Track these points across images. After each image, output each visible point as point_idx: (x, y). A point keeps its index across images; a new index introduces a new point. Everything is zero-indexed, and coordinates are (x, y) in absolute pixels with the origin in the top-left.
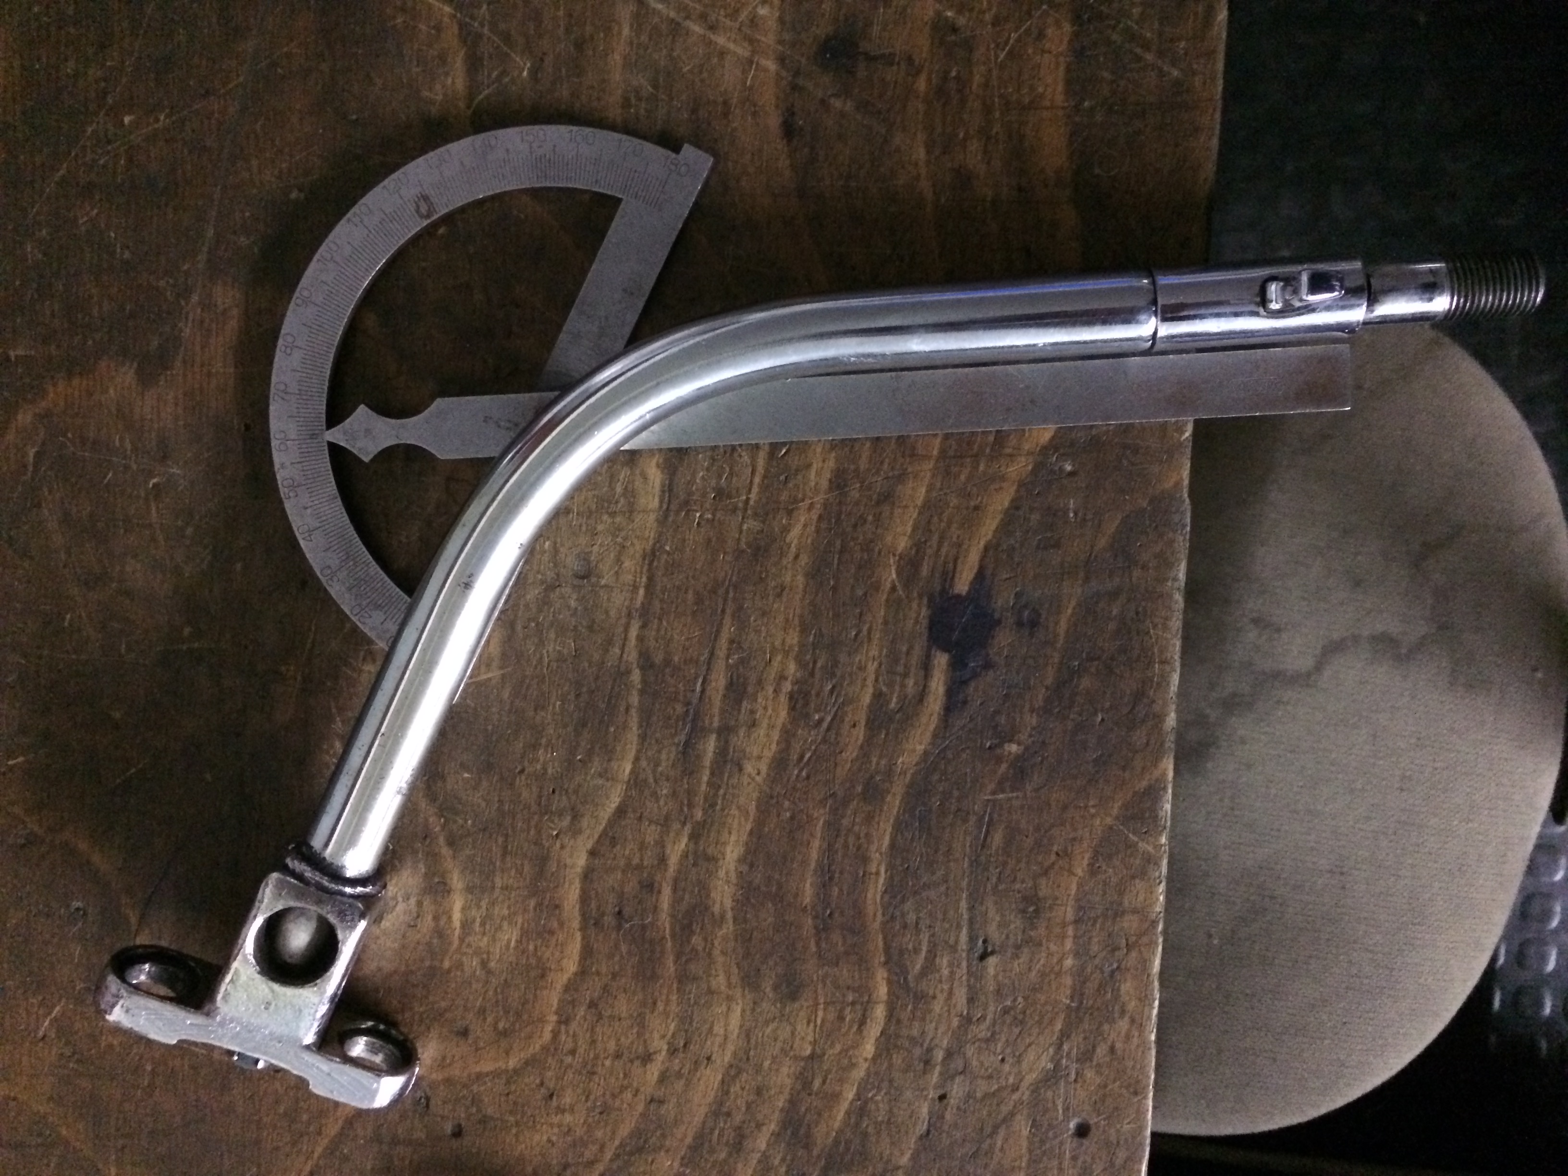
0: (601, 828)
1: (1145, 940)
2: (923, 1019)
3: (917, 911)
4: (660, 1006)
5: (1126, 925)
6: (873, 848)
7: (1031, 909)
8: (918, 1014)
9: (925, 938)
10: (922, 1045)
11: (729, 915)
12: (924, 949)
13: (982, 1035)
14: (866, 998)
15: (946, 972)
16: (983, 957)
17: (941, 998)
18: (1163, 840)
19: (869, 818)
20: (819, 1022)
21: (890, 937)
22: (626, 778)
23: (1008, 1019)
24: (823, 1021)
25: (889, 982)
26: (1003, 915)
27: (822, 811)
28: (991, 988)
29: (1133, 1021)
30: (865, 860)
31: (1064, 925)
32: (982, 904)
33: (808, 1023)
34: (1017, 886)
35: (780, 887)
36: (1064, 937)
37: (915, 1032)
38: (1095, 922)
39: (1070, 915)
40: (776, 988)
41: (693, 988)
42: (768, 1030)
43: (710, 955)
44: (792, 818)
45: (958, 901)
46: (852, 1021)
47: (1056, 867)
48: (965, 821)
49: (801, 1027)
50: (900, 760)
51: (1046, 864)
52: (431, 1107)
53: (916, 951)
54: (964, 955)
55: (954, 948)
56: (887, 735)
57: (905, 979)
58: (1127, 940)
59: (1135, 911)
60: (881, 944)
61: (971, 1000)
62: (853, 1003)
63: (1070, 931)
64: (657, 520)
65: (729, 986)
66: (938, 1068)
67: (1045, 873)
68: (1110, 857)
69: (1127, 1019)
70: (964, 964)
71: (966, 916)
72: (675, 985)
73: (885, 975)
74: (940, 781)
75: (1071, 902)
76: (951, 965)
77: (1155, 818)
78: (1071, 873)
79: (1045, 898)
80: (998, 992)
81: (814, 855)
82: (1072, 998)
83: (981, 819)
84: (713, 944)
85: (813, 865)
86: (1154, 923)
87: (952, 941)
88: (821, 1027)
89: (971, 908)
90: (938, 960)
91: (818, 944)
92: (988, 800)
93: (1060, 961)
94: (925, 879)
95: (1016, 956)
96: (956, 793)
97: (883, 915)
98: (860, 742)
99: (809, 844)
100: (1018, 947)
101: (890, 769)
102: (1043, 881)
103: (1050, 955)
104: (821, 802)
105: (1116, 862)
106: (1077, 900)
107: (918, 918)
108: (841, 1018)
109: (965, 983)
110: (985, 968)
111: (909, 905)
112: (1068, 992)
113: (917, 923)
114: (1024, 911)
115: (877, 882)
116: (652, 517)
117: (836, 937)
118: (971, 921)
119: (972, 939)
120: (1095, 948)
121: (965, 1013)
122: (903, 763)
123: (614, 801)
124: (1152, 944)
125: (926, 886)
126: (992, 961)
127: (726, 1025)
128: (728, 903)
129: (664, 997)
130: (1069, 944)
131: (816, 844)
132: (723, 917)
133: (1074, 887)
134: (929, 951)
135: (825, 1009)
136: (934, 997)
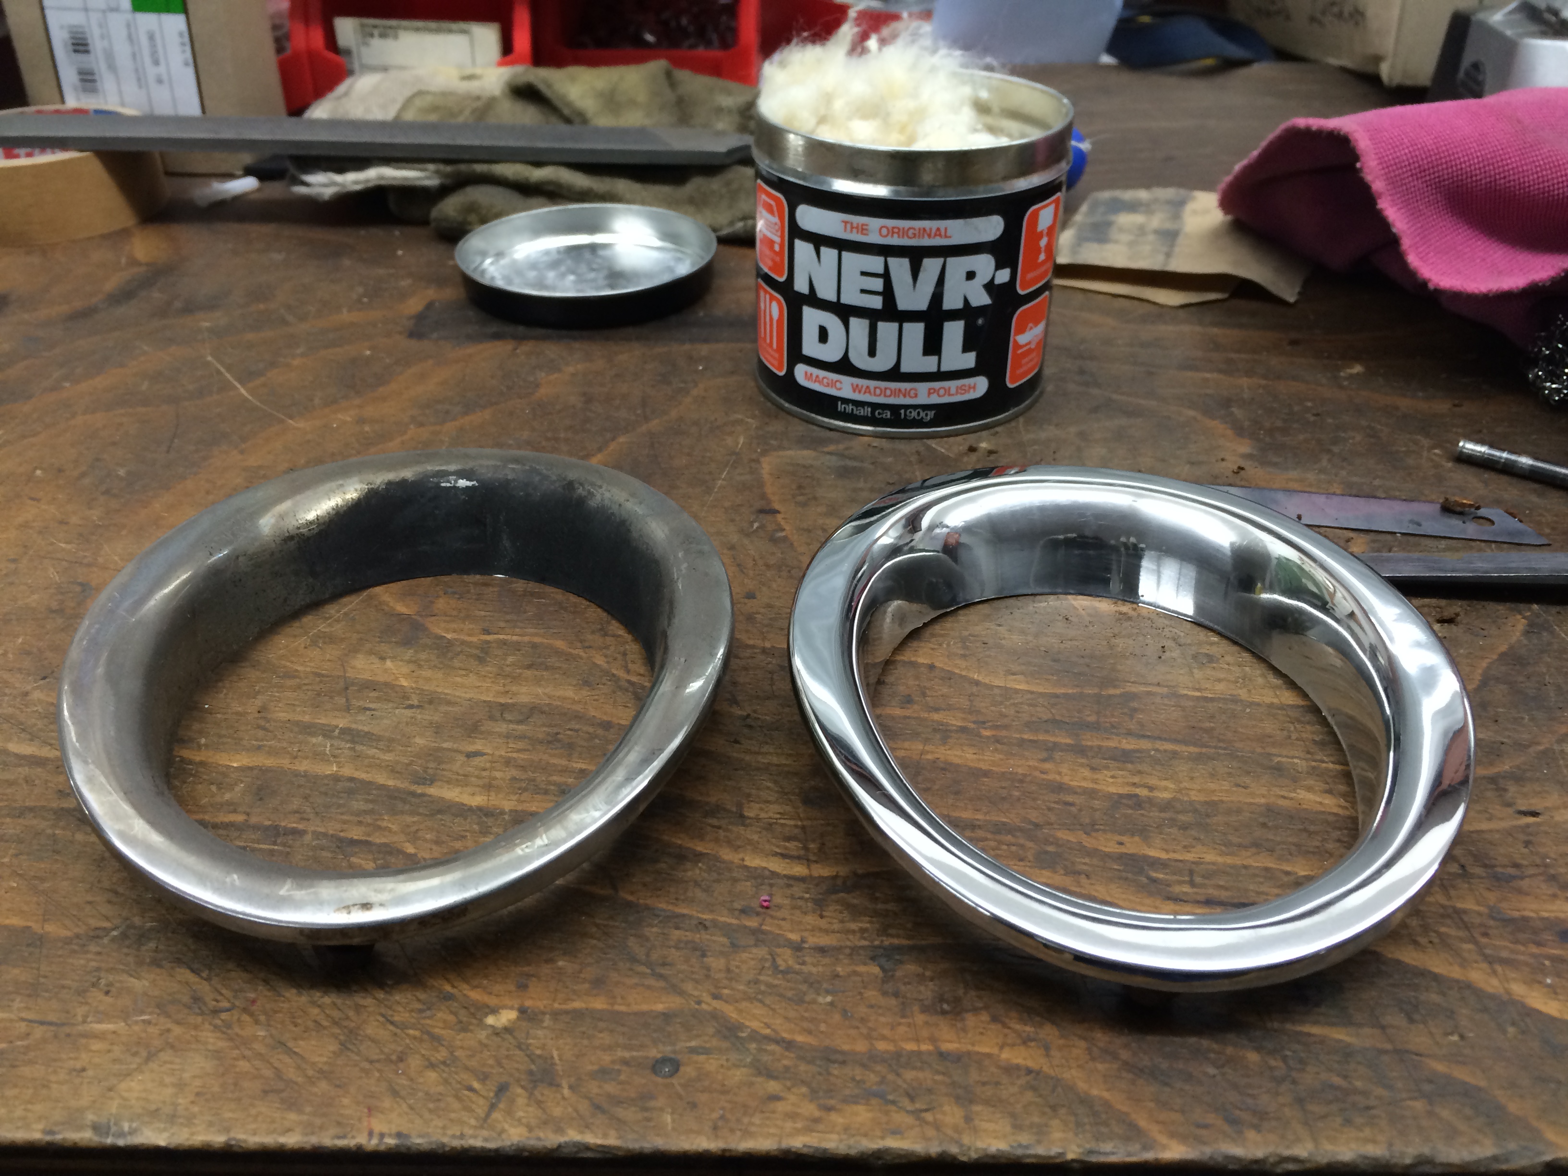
5: (947, 1108)
7: (946, 1006)
14: (812, 858)
15: (854, 926)
17: (823, 923)
20: (781, 821)
22: (1010, 686)
23: (803, 986)
24: (784, 825)
25: (834, 878)
27: (1016, 820)
28: (839, 969)
29: (816, 1121)
33: (779, 813)
36: (917, 1040)
38: (942, 1073)
39: (947, 1047)
42: (768, 784)
44: (1002, 798)
46: (786, 848)
47: (1005, 1031)
49: (774, 808)
58: (927, 1111)
61: (822, 950)
62: (805, 848)
63: (926, 1047)
66: (734, 921)
69: (817, 1114)
73: (841, 874)
75: (964, 1047)
78: (1002, 1047)
79: (963, 1020)
80: (838, 976)
88: (776, 823)
93: (883, 1037)
95: (883, 992)
98: (1103, 848)
100: (896, 994)
102: (984, 1017)
103: (892, 1027)
104: (1027, 819)
105: (1029, 1096)
106: (969, 1053)
108: (789, 839)
109: (843, 944)
112: (846, 1048)
120: (909, 1075)
121: (806, 946)
123: (985, 679)
127: (771, 754)
130: (908, 1046)
133: (985, 1050)
136: (822, 917)
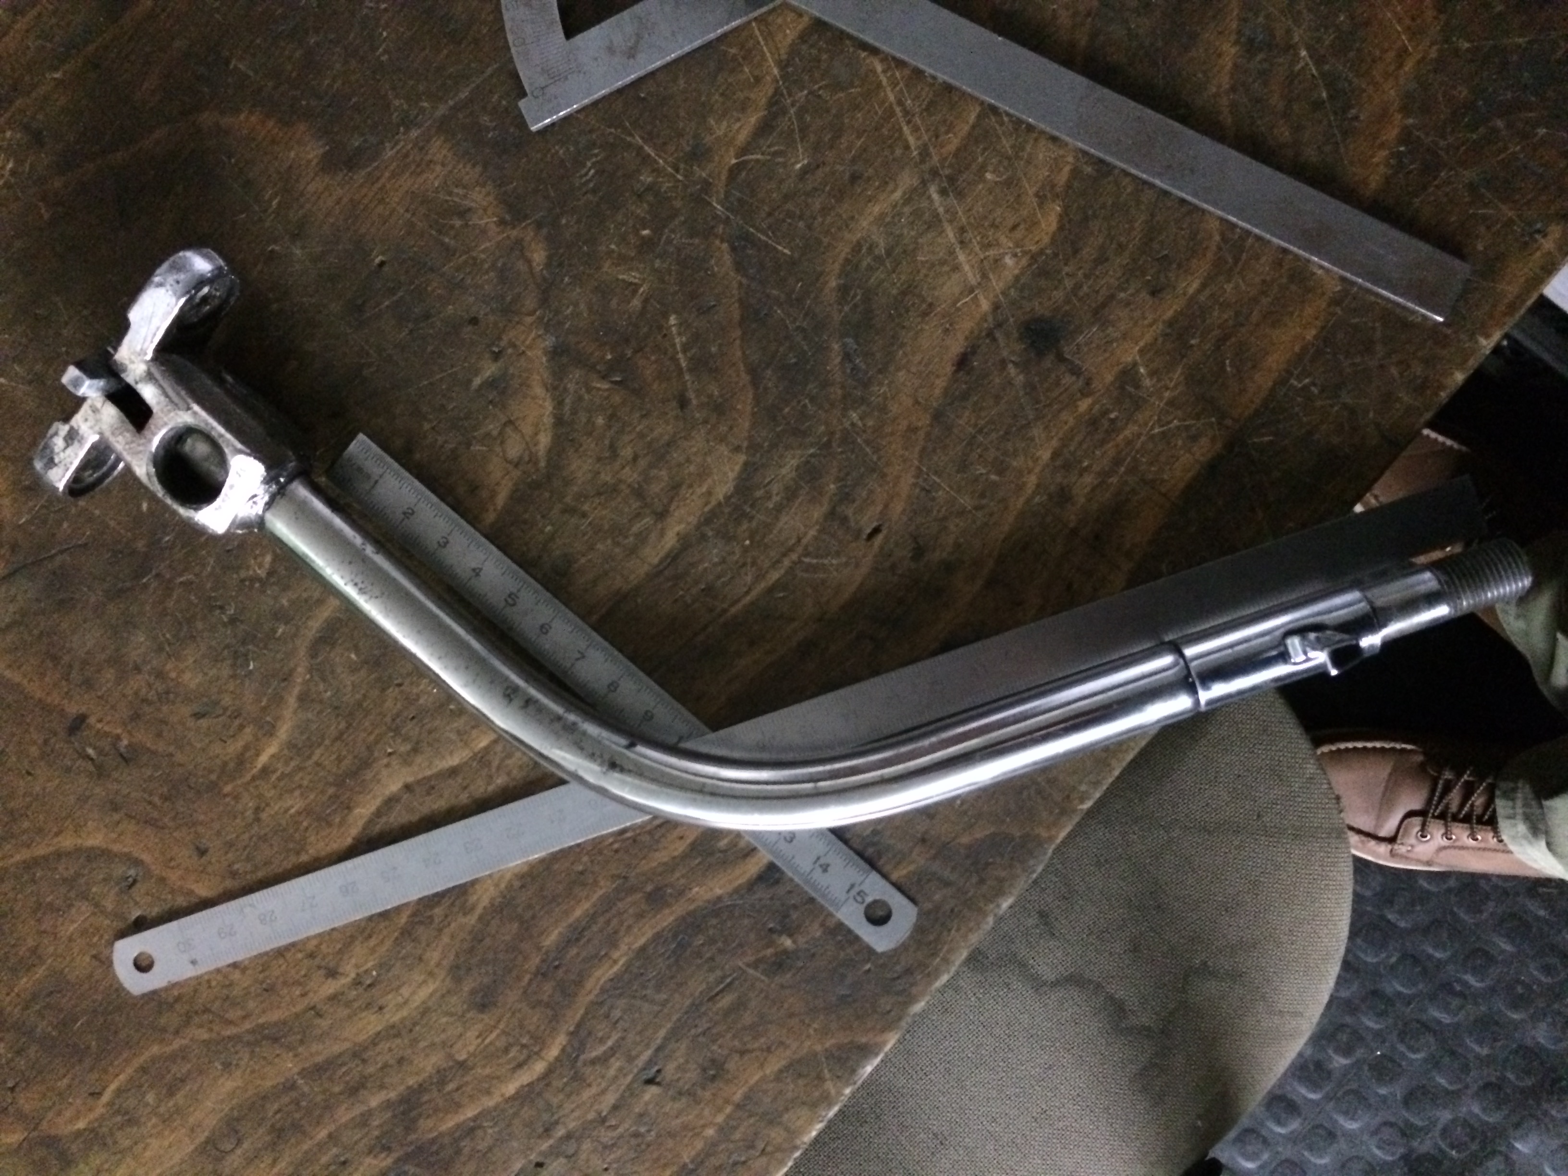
0: (428, 773)
1: (779, 1155)
2: (569, 1096)
3: (624, 1011)
4: (372, 942)
5: (773, 1135)
6: (626, 940)
7: (712, 1072)
8: (568, 1089)
9: (615, 1037)
10: (553, 1115)
11: (479, 911)
12: (610, 1043)
13: (604, 1140)
14: (536, 1049)
15: (612, 1072)
16: (650, 1082)
17: (594, 1090)
18: (848, 1091)
19: (640, 916)
20: (487, 1041)
21: (590, 1016)
22: (476, 750)
23: (633, 1142)
24: (491, 1043)
25: (563, 1050)
26: (687, 1062)
27: (609, 883)
28: (637, 1110)
30: (614, 945)
31: (727, 1101)
32: (677, 1041)
33: (478, 1037)
34: (715, 1048)
35: (533, 917)
36: (720, 1110)
37: (555, 1101)
38: (750, 1116)
39: (738, 1097)
40: (473, 992)
41: (408, 947)
42: (444, 1020)
43: (440, 930)
44: (582, 873)
45: (661, 1027)
46: (514, 1058)
47: (754, 1055)
48: (711, 970)
49: (471, 1034)
50: (696, 889)
51: (749, 1046)
52: (133, 889)
53: (602, 1041)
54: (635, 1071)
55: (631, 1059)
56: (700, 863)
57: (577, 1056)
58: (766, 1145)
59: (787, 1129)
60: (578, 1017)
61: (615, 1108)
62: (524, 1046)
63: (729, 1109)
64: (647, 574)
65: (438, 965)
66: (551, 1142)
67: (742, 1053)
68: (800, 1076)
70: (630, 1078)
71: (659, 1041)
72: (396, 934)
73: (564, 1043)
74: (715, 927)
75: (745, 1089)
76: (621, 1069)
77: (853, 1071)
78: (762, 1066)
79: (728, 1071)
80: (641, 1115)
81: (578, 913)
82: (692, 1162)
83: (723, 978)
84: (449, 924)
85: (571, 920)
86: (796, 1148)
87: (634, 1053)
88: (487, 1046)
89: (666, 1039)
90: (613, 1060)
91: (531, 981)
92: (740, 968)
93: (704, 1126)
94: (649, 992)
95: (674, 1099)
96: (720, 944)
97: (597, 996)
98: (676, 854)
99: (580, 901)
100: (680, 1093)
101: (684, 891)
102: (736, 1057)
103: (699, 1116)
104: (613, 876)
105: (801, 1082)
106: (751, 1089)
107: (621, 1018)
108: (506, 1050)
109: (621, 1091)
110: (644, 1092)
111: (622, 1003)
112: (693, 1153)
113: (617, 1022)
114: (704, 1070)
115: (611, 967)
116: (646, 568)
117: (548, 987)
118: (659, 1049)
119: (650, 1063)
120: (737, 1135)
121: (604, 1114)
122: (697, 893)
123: (454, 761)
124: (782, 1163)
125: (644, 998)
126: (654, 1090)
127: (414, 993)
128: (485, 902)
129: (381, 937)
130: (720, 1119)
131: (586, 905)
132: (473, 908)
133: (756, 1078)
134: (611, 1048)
135: (498, 1036)
136: (589, 1085)
